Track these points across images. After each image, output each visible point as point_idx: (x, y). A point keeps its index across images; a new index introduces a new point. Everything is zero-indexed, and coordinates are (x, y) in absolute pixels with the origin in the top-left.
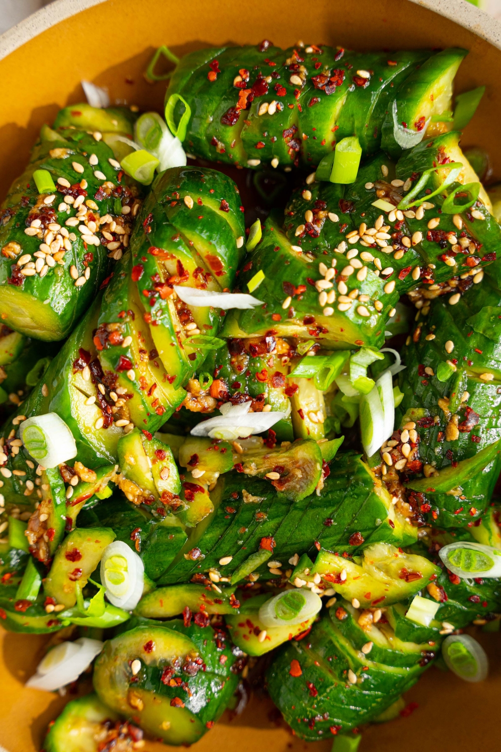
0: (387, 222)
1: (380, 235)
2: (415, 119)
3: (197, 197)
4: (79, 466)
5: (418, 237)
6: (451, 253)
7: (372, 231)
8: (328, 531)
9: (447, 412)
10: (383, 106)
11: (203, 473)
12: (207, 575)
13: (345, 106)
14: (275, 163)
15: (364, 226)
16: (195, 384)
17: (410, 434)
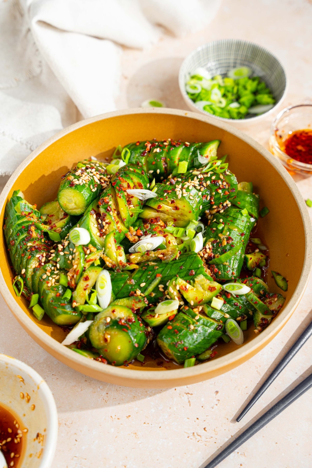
0: (198, 178)
1: (196, 182)
2: (205, 155)
3: (134, 169)
4: (90, 246)
5: (208, 182)
6: (220, 188)
7: (193, 181)
8: (181, 271)
9: (222, 237)
10: (194, 153)
11: (135, 256)
12: (135, 293)
13: (182, 153)
14: (158, 171)
15: (190, 180)
16: (132, 228)
17: (209, 245)
